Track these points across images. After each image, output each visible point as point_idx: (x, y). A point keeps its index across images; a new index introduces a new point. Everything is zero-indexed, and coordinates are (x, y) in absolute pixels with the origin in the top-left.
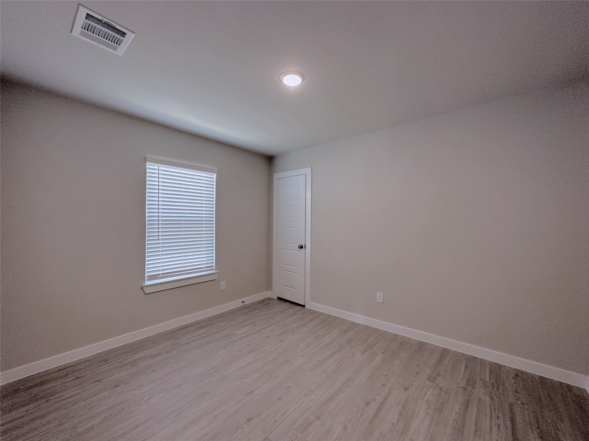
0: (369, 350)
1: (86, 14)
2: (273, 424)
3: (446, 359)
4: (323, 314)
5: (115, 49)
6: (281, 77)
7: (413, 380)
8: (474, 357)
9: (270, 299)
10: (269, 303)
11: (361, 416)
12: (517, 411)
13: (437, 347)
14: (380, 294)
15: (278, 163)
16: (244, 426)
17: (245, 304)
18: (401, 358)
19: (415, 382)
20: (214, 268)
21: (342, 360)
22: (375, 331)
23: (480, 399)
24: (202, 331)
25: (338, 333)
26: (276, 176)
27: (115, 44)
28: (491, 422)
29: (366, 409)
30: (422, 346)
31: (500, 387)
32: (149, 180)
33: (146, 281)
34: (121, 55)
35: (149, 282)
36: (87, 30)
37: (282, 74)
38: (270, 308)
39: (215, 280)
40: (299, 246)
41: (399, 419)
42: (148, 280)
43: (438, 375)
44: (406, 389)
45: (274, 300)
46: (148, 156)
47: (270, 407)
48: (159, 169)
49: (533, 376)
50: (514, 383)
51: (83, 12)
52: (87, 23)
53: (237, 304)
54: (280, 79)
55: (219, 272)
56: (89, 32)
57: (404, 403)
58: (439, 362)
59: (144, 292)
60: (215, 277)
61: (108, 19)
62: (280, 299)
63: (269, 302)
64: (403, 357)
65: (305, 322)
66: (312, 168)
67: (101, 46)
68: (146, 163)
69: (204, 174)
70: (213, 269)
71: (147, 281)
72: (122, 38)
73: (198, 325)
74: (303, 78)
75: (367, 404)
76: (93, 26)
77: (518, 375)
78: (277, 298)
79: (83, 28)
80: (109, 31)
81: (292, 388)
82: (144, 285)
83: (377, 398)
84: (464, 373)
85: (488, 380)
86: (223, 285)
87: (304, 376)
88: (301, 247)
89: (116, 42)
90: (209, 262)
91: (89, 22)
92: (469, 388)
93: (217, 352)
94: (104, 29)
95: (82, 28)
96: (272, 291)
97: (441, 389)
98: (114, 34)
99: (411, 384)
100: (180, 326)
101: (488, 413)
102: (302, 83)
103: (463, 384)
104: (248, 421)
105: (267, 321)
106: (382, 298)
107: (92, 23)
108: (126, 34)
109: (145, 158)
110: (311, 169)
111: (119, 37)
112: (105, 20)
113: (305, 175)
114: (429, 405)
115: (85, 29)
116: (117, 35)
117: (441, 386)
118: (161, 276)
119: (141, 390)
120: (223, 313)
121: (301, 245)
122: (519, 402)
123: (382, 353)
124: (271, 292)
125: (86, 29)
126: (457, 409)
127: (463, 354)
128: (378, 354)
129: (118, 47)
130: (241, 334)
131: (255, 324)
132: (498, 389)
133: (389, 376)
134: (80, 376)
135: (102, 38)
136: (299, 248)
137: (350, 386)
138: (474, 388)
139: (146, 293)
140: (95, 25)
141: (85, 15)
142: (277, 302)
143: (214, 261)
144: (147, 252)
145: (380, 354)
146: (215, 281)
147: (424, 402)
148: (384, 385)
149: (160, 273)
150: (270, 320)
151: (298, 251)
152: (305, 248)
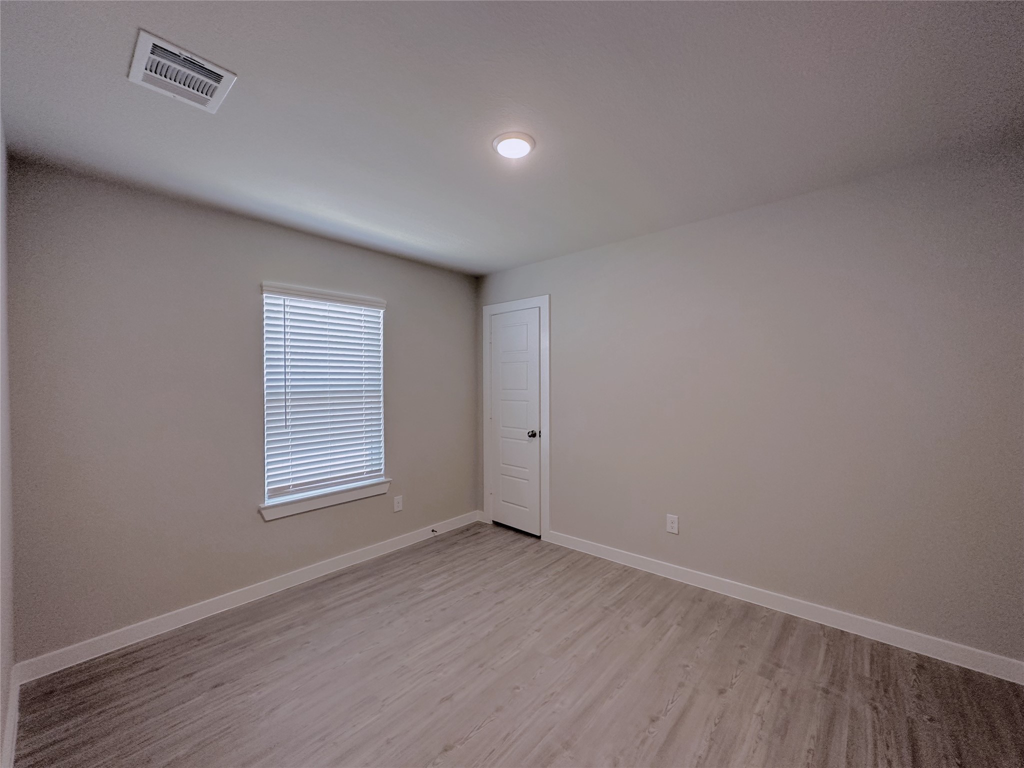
0: (653, 620)
1: (152, 45)
2: (488, 756)
3: (792, 635)
4: (573, 551)
5: (204, 102)
6: (495, 143)
7: (734, 675)
8: (842, 631)
9: (480, 525)
10: (479, 533)
11: (643, 742)
12: (922, 735)
13: (774, 613)
14: (671, 517)
15: (491, 288)
16: (438, 760)
17: (436, 534)
18: (712, 634)
19: (737, 679)
20: (382, 472)
21: (607, 638)
22: (665, 583)
23: (854, 712)
24: (364, 584)
25: (598, 586)
26: (487, 310)
27: (204, 95)
28: (875, 755)
29: (652, 730)
30: (748, 611)
31: (891, 689)
32: (268, 325)
33: (266, 499)
34: (214, 112)
35: (272, 501)
36: (156, 73)
37: (495, 139)
38: (480, 540)
39: (385, 493)
40: (528, 433)
41: (710, 748)
42: (270, 497)
43: (778, 665)
44: (722, 692)
45: (486, 527)
46: (264, 283)
47: (483, 725)
48: (286, 304)
49: (948, 667)
50: (915, 680)
51: (146, 42)
52: (154, 60)
53: (422, 534)
54: (493, 148)
55: (391, 479)
56: (158, 76)
57: (718, 719)
58: (779, 642)
59: (263, 518)
60: (384, 489)
61: (192, 53)
62: (497, 524)
63: (479, 530)
64: (715, 632)
65: (541, 568)
66: (550, 295)
67: (178, 98)
68: (262, 294)
69: (363, 311)
70: (380, 476)
71: (269, 499)
72: (215, 84)
73: (357, 573)
74: (534, 143)
75: (653, 720)
76: (164, 66)
77: (923, 664)
78: (492, 523)
79: (149, 67)
80: (193, 74)
81: (521, 689)
82: (262, 506)
83: (671, 709)
84: (825, 662)
85: (867, 675)
86: (398, 502)
87: (541, 667)
88: (533, 435)
89: (205, 92)
90: (373, 463)
91: (158, 59)
92: (834, 690)
93: (390, 623)
94: (183, 70)
95: (146, 69)
96: (483, 511)
97: (784, 691)
98: (202, 78)
99: (730, 682)
100: (326, 575)
101: (870, 739)
102: (530, 153)
103: (823, 683)
104: (446, 750)
105: (474, 566)
106: (676, 525)
107: (163, 61)
108: (222, 76)
109: (261, 286)
110: (548, 297)
111: (211, 82)
112: (185, 54)
113: (538, 308)
114: (763, 723)
115: (151, 71)
116: (206, 80)
117: (784, 685)
118: (291, 489)
119: (260, 693)
120: (399, 551)
121: (532, 431)
122: (926, 717)
123: (679, 625)
124: (481, 512)
125: (154, 71)
126: (813, 730)
127: (822, 627)
128: (671, 626)
129: (209, 100)
130: (431, 590)
131: (454, 571)
132: (886, 691)
133: (691, 667)
134: (157, 666)
135: (182, 86)
136: (530, 436)
137: (621, 687)
138: (843, 689)
139: (267, 520)
140: (168, 63)
141: (150, 47)
142: (493, 531)
143: (383, 461)
144: (267, 448)
145: (675, 626)
146: (385, 495)
147: (754, 716)
148: (681, 685)
149: (291, 485)
150: (481, 563)
151: (527, 442)
152: (540, 436)
